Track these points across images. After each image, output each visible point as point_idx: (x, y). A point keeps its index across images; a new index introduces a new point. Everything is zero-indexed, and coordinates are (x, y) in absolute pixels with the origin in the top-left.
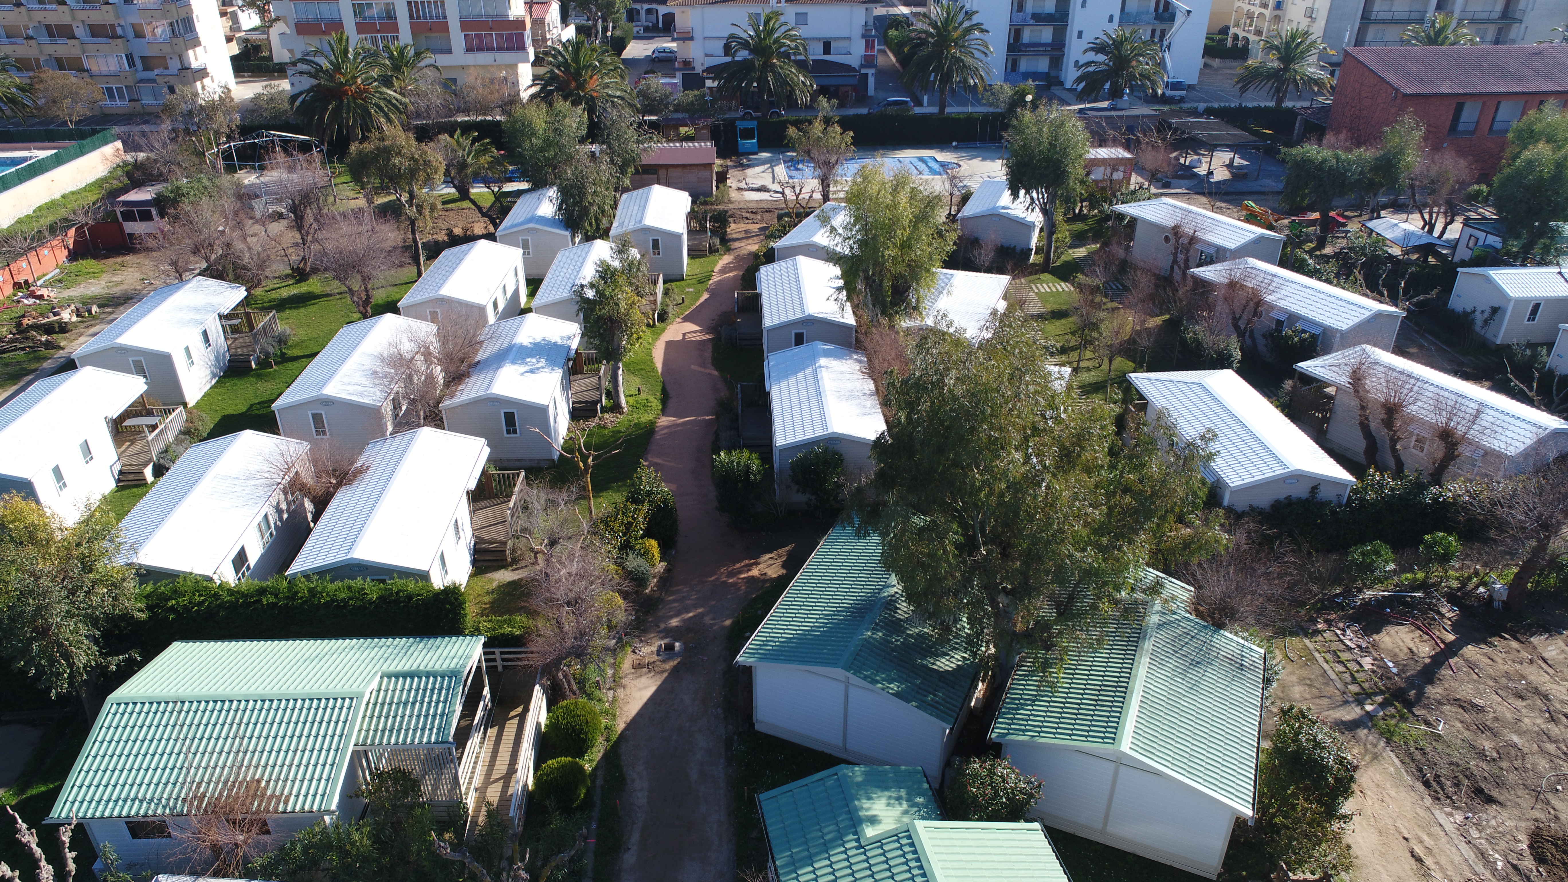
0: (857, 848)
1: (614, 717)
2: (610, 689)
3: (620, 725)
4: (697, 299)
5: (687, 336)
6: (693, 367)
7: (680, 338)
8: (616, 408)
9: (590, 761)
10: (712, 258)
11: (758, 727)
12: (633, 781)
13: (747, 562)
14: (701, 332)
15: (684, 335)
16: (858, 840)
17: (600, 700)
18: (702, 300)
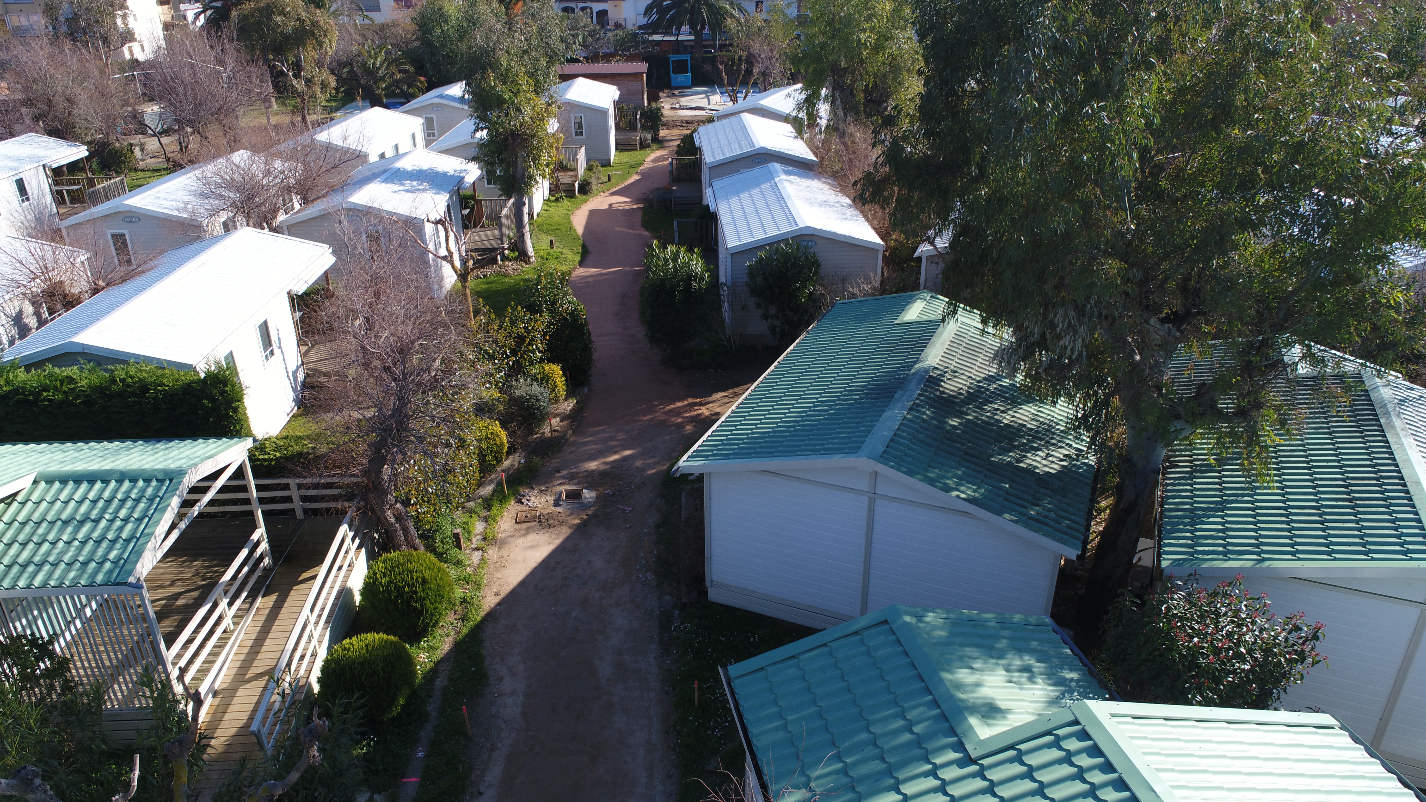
0: (961, 763)
1: (478, 585)
2: (477, 549)
3: (489, 601)
4: (626, 179)
5: (613, 206)
6: (618, 229)
7: (607, 207)
8: (523, 256)
9: (431, 649)
10: (642, 152)
11: (714, 595)
12: (500, 679)
13: (690, 400)
14: (630, 202)
15: (610, 205)
16: (960, 746)
17: (458, 563)
18: (631, 180)
